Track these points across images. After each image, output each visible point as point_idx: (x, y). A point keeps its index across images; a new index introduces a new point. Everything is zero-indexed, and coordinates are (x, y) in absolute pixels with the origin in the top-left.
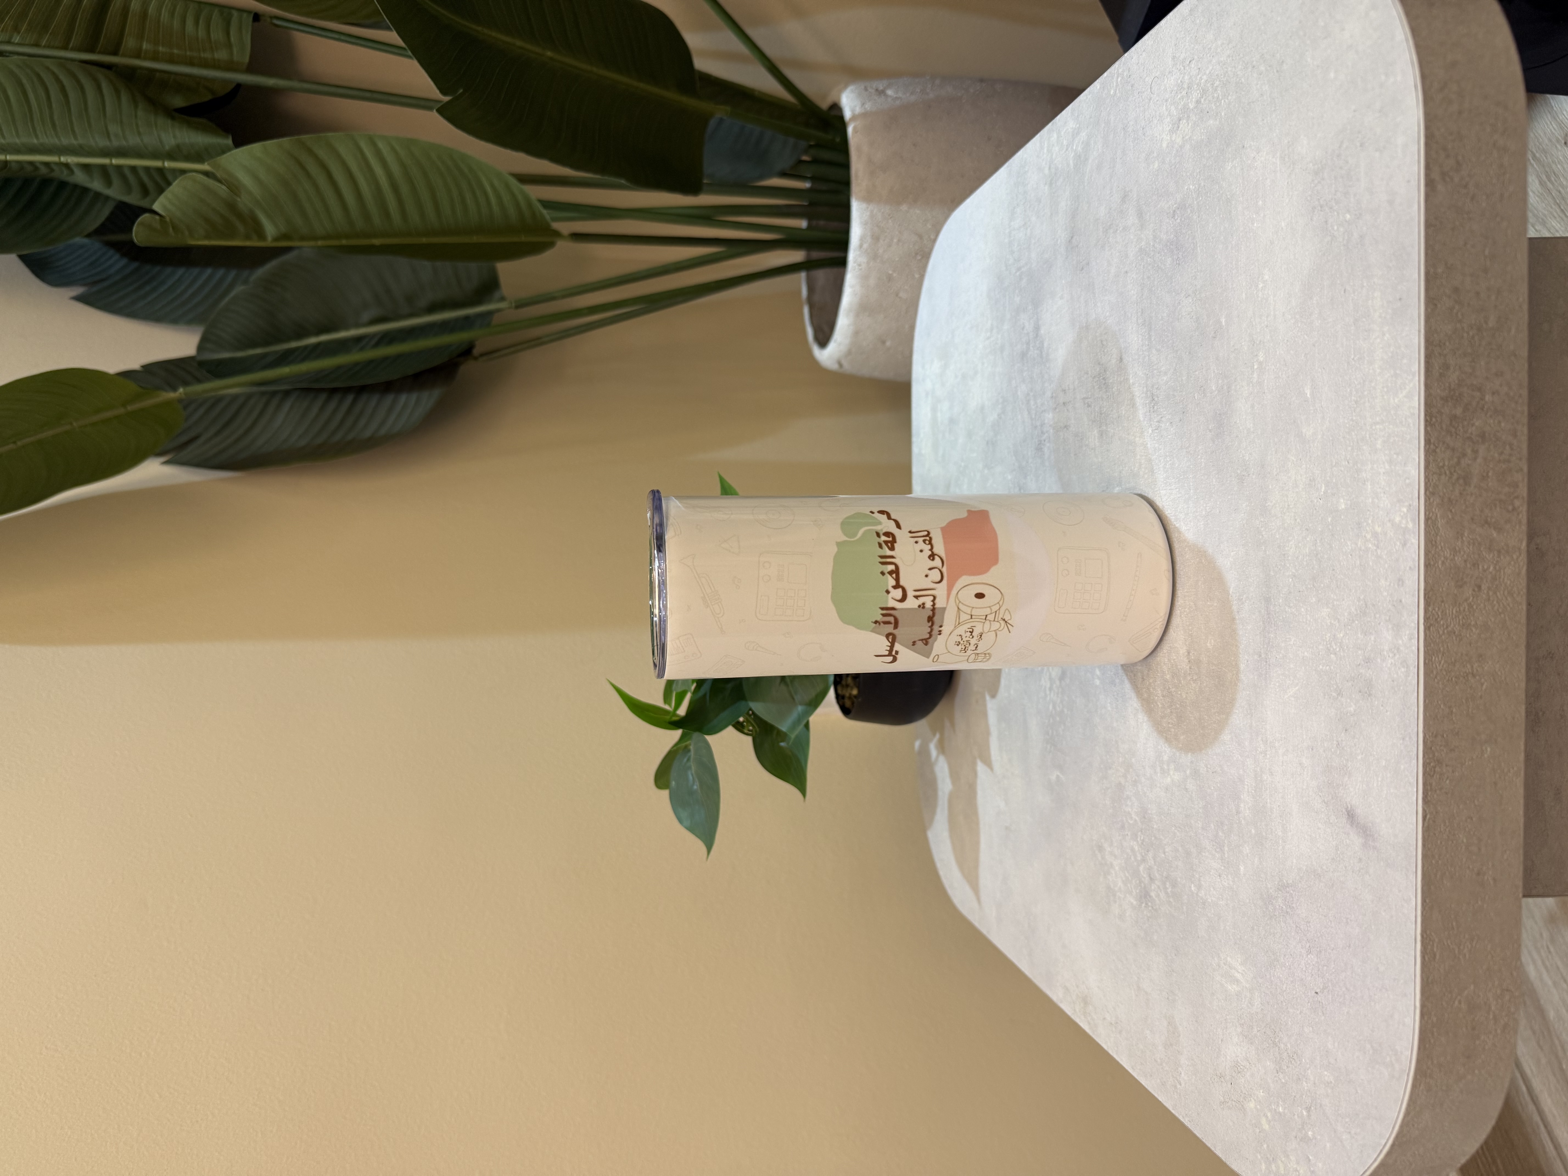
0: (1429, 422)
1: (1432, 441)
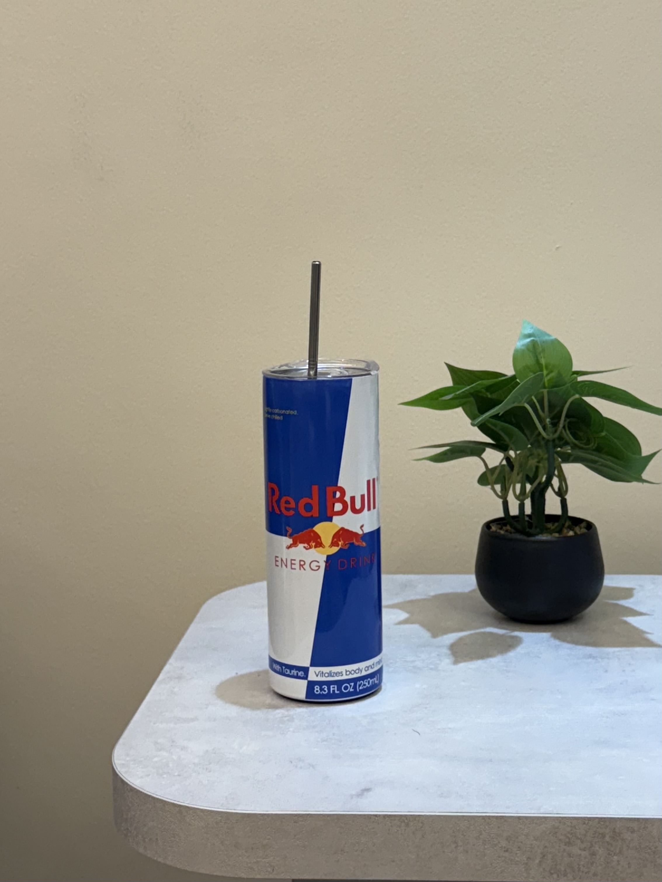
0: (600, 819)
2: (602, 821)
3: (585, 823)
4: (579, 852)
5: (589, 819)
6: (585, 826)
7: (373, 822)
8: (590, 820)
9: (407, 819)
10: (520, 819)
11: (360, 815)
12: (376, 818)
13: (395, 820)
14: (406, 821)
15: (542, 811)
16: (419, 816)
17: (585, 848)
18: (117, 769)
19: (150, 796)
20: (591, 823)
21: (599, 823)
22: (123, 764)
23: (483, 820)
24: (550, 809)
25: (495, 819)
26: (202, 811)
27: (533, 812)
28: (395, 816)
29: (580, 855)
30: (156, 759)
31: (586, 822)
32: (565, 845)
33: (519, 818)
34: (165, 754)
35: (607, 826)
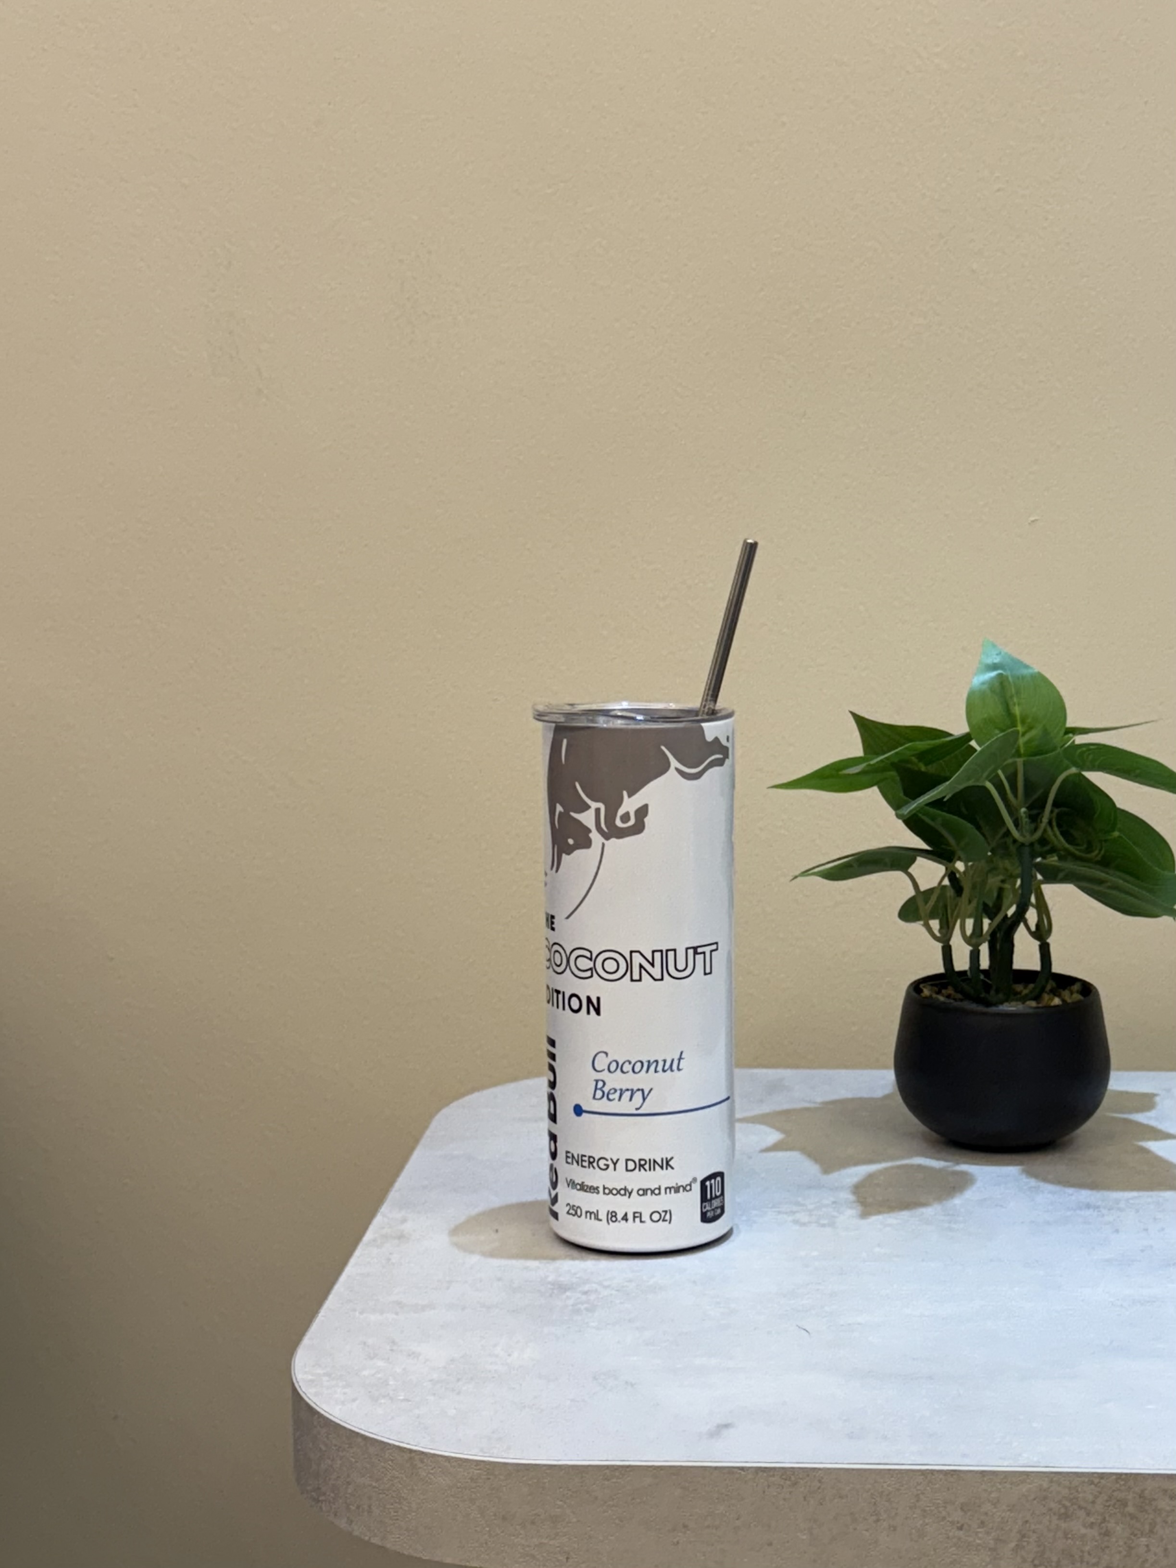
0: (1119, 1476)
1: (1102, 1481)
2: (1123, 1480)
3: (1092, 1483)
4: (1083, 1531)
5: (1102, 1476)
6: (1093, 1486)
7: (737, 1479)
8: (1102, 1478)
9: (793, 1474)
10: (984, 1476)
11: (716, 1468)
12: (743, 1473)
13: (773, 1476)
14: (793, 1478)
15: (1021, 1462)
16: (814, 1469)
17: (1092, 1523)
18: (301, 1389)
19: (358, 1434)
20: (1103, 1482)
21: (1117, 1481)
22: (312, 1381)
23: (922, 1477)
24: (1035, 1459)
25: (941, 1476)
26: (448, 1459)
27: (1006, 1464)
28: (774, 1469)
29: (1084, 1535)
30: (366, 1373)
31: (1096, 1481)
32: (1059, 1519)
33: (983, 1473)
34: (380, 1363)
35: (1130, 1488)
